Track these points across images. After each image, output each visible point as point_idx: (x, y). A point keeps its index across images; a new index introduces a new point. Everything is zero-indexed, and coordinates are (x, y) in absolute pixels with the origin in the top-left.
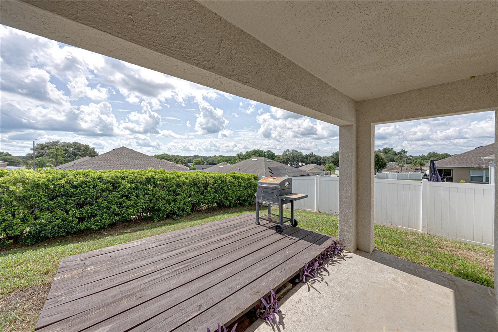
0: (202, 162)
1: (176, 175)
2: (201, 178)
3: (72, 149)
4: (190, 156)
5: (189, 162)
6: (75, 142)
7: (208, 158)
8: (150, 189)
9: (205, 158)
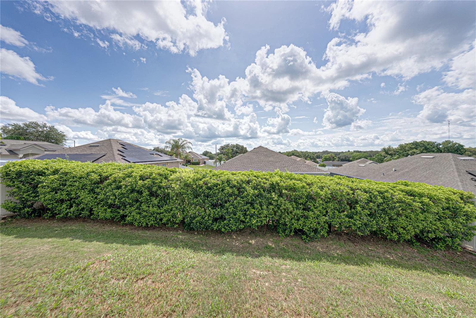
0: (332, 158)
1: (306, 182)
2: (345, 191)
3: (235, 148)
4: (319, 152)
5: (317, 158)
6: (237, 144)
7: (339, 154)
8: (274, 199)
9: (336, 154)
